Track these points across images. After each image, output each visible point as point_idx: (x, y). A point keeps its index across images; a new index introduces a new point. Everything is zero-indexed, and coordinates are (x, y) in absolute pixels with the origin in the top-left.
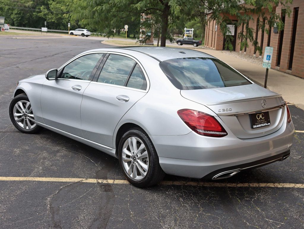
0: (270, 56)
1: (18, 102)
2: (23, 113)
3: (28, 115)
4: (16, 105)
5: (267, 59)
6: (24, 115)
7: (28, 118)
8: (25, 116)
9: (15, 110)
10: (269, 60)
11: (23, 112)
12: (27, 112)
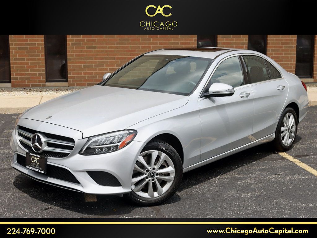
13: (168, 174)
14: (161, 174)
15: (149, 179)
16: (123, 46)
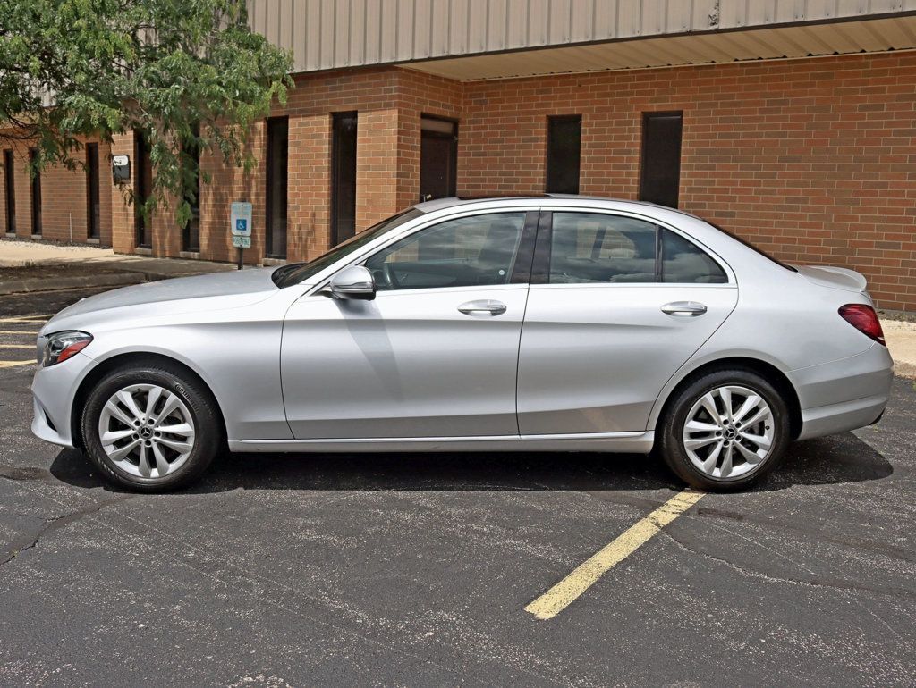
0: (244, 222)
1: (118, 394)
2: (137, 427)
3: (156, 429)
4: (110, 404)
5: (238, 229)
6: (143, 431)
7: (155, 441)
8: (146, 435)
9: (104, 421)
10: (245, 229)
11: (138, 423)
12: (151, 422)
13: (183, 439)
14: (168, 435)
15: (140, 439)
16: (792, 214)
